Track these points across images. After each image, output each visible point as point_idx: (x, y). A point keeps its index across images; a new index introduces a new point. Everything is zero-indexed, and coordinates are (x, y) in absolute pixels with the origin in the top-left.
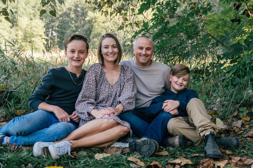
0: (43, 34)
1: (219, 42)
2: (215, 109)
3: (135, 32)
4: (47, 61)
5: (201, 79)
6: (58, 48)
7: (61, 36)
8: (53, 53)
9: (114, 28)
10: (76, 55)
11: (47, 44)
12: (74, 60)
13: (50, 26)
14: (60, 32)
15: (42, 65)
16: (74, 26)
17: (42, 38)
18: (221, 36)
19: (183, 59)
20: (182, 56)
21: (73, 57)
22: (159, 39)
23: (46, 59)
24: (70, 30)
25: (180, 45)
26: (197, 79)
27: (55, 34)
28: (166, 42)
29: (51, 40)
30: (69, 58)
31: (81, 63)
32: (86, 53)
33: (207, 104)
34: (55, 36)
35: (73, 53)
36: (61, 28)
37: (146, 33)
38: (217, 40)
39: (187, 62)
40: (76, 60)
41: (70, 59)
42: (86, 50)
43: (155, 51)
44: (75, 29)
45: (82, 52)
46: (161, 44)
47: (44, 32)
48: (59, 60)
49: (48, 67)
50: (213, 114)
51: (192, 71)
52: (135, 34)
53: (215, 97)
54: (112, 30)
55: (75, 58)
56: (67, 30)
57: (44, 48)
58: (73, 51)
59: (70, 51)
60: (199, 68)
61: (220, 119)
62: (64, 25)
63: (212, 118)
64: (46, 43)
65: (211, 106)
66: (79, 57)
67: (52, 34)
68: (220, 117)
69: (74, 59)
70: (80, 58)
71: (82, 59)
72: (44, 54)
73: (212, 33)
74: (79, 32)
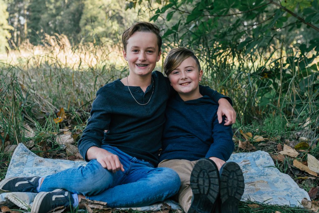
0: (5, 22)
1: (301, 20)
2: (304, 138)
3: (156, 10)
4: (13, 64)
5: (271, 86)
6: (29, 44)
7: (33, 25)
8: (22, 51)
9: (118, 7)
10: (140, 56)
11: (13, 38)
12: (137, 65)
13: (16, 9)
14: (32, 18)
15: (5, 73)
16: (54, 7)
17: (4, 29)
18: (305, 9)
19: (240, 53)
20: (238, 48)
21: (137, 59)
22: (197, 20)
23: (10, 61)
24: (49, 14)
25: (233, 28)
26: (266, 86)
27: (24, 21)
28: (209, 24)
29: (18, 30)
30: (130, 61)
31: (149, 70)
32: (158, 52)
33: (288, 130)
34: (23, 25)
35: (137, 52)
36: (33, 11)
37: (175, 12)
38: (299, 18)
39: (246, 57)
40: (141, 64)
41: (132, 64)
42: (157, 47)
43: (191, 40)
44: (56, 12)
45: (150, 51)
46: (200, 28)
47: (7, 20)
48: (31, 62)
49: (14, 74)
50: (300, 148)
51: (256, 73)
52: (156, 13)
53: (301, 117)
54: (114, 11)
55: (140, 60)
56: (43, 14)
57: (7, 45)
58: (136, 50)
59: (132, 49)
60: (267, 67)
61: (314, 156)
62: (38, 6)
63: (299, 155)
64: (9, 36)
65: (295, 134)
66: (146, 59)
67: (19, 21)
68: (313, 153)
69: (138, 62)
70: (147, 61)
71: (150, 63)
72: (8, 53)
73: (288, 6)
74: (61, 15)
